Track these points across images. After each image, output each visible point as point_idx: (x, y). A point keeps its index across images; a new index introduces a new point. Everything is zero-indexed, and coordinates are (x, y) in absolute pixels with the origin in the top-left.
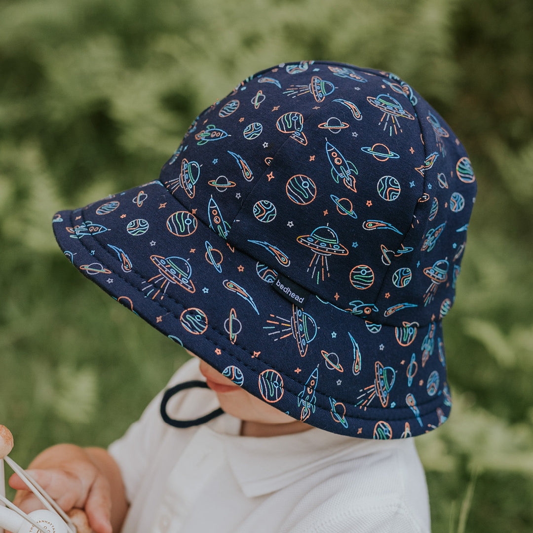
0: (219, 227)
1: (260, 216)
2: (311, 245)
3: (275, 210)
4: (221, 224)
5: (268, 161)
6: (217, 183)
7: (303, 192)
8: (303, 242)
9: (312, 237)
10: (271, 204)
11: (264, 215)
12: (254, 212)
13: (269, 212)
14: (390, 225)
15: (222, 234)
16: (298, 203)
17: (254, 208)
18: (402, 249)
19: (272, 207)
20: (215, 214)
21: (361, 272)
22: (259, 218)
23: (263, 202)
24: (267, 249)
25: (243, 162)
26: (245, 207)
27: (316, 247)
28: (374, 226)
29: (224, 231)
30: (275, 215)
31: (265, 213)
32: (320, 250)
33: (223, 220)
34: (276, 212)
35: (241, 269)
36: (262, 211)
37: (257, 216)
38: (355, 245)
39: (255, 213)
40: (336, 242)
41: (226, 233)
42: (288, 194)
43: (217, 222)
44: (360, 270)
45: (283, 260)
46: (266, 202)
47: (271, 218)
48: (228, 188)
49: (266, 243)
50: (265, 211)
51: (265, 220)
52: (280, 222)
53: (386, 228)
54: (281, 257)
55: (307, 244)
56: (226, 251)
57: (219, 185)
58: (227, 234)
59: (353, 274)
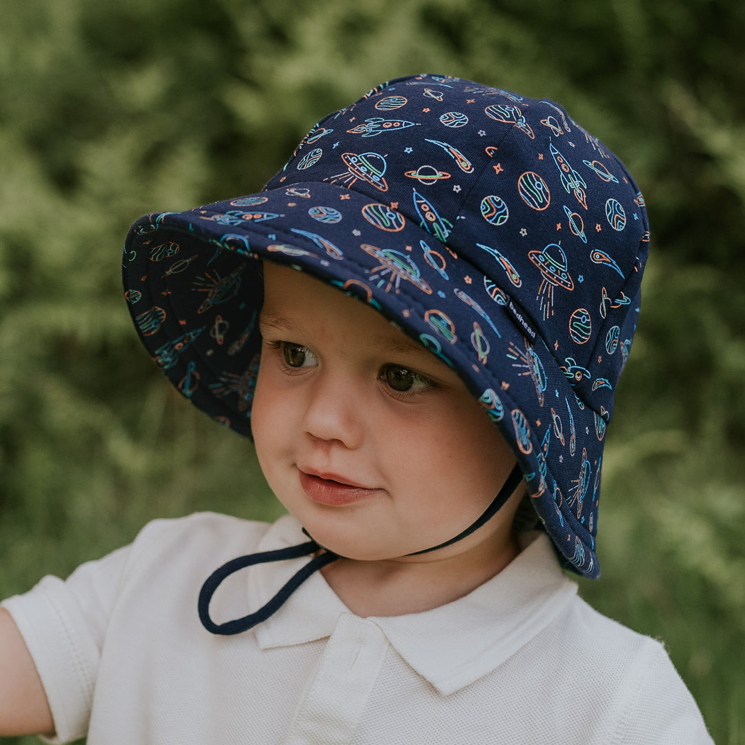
0: (435, 225)
1: (489, 215)
2: (541, 266)
3: (507, 211)
4: (437, 221)
5: (490, 150)
6: (419, 174)
7: (537, 193)
8: (535, 259)
9: (543, 255)
10: (503, 202)
11: (494, 216)
12: (482, 210)
13: (499, 213)
14: (614, 262)
15: (440, 234)
16: (532, 206)
17: (482, 204)
18: (622, 298)
19: (504, 206)
20: (425, 210)
21: (582, 318)
22: (488, 218)
23: (493, 198)
24: (497, 259)
25: (455, 151)
26: (469, 202)
27: (545, 270)
28: (601, 260)
29: (443, 230)
30: (507, 217)
31: (495, 212)
32: (548, 275)
33: (438, 217)
34: (508, 213)
35: (468, 280)
36: (492, 211)
37: (485, 214)
38: (581, 279)
39: (484, 211)
40: (565, 269)
41: (447, 233)
42: (521, 193)
43: (431, 219)
44: (582, 314)
45: (514, 277)
46: (497, 199)
47: (502, 220)
48: (438, 180)
49: (496, 252)
50: (495, 210)
51: (495, 221)
52: (511, 227)
53: (610, 265)
54: (512, 273)
55: (538, 263)
56: (447, 256)
57: (424, 177)
58: (447, 235)
59: (574, 319)
